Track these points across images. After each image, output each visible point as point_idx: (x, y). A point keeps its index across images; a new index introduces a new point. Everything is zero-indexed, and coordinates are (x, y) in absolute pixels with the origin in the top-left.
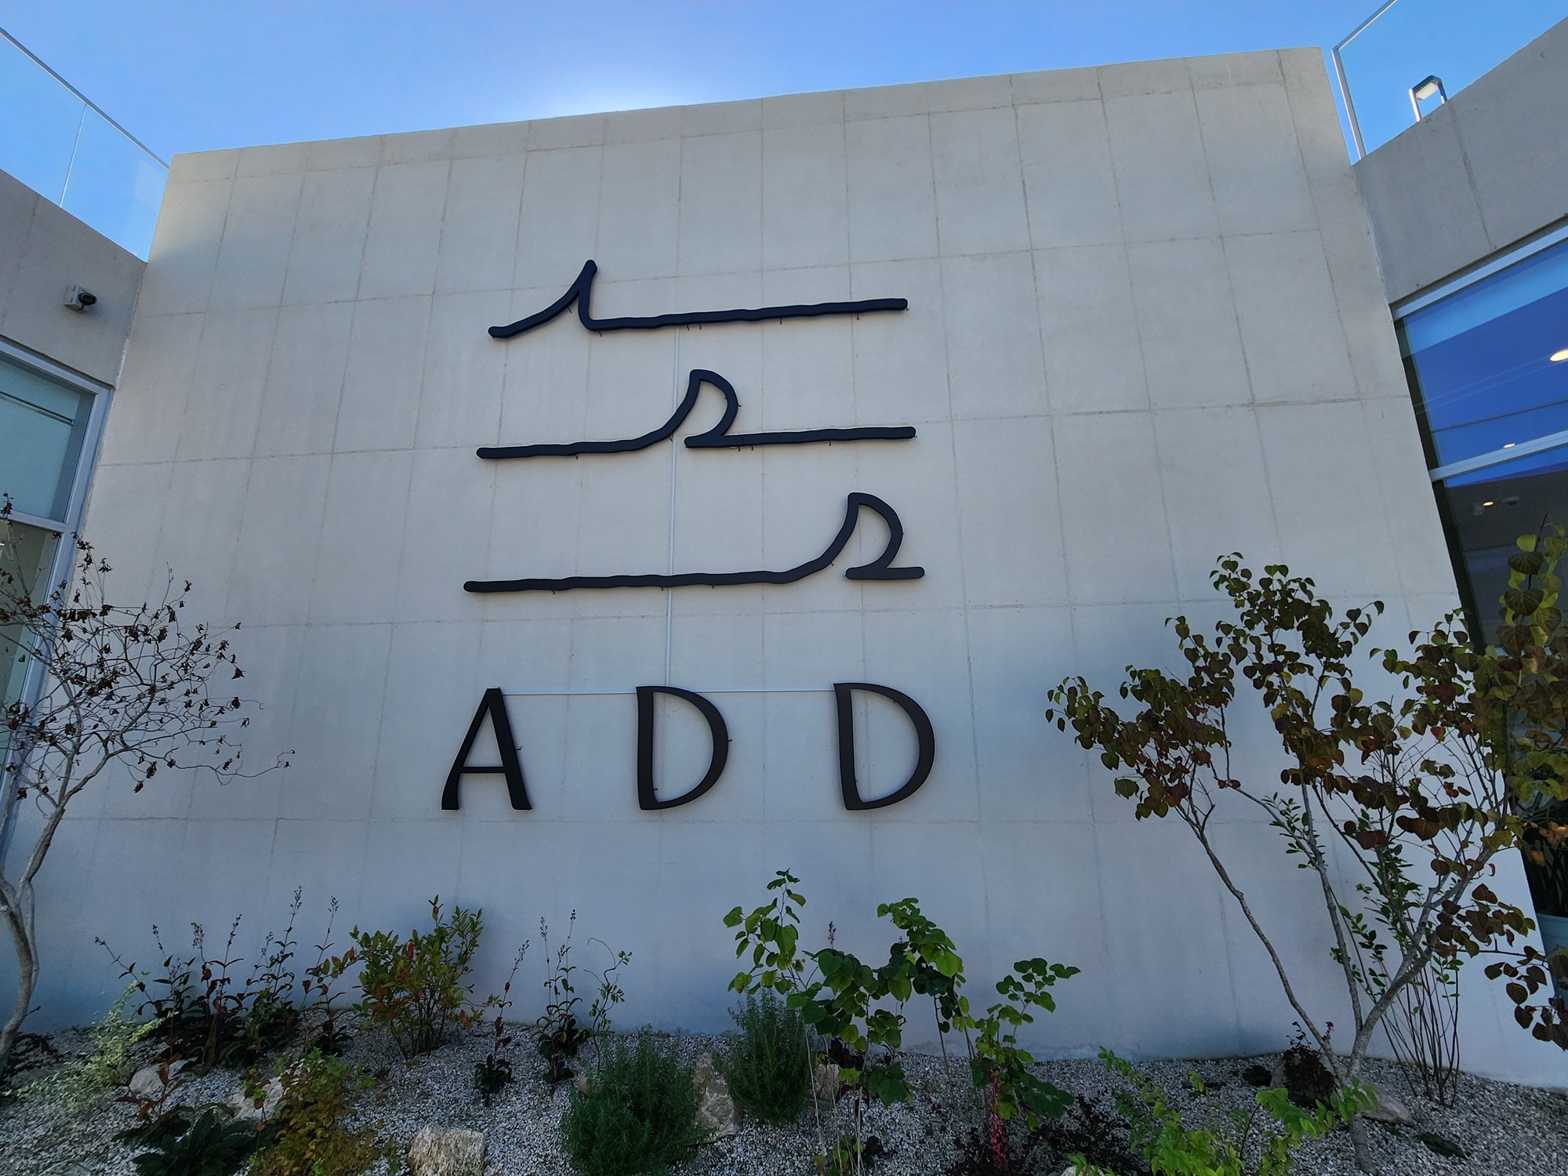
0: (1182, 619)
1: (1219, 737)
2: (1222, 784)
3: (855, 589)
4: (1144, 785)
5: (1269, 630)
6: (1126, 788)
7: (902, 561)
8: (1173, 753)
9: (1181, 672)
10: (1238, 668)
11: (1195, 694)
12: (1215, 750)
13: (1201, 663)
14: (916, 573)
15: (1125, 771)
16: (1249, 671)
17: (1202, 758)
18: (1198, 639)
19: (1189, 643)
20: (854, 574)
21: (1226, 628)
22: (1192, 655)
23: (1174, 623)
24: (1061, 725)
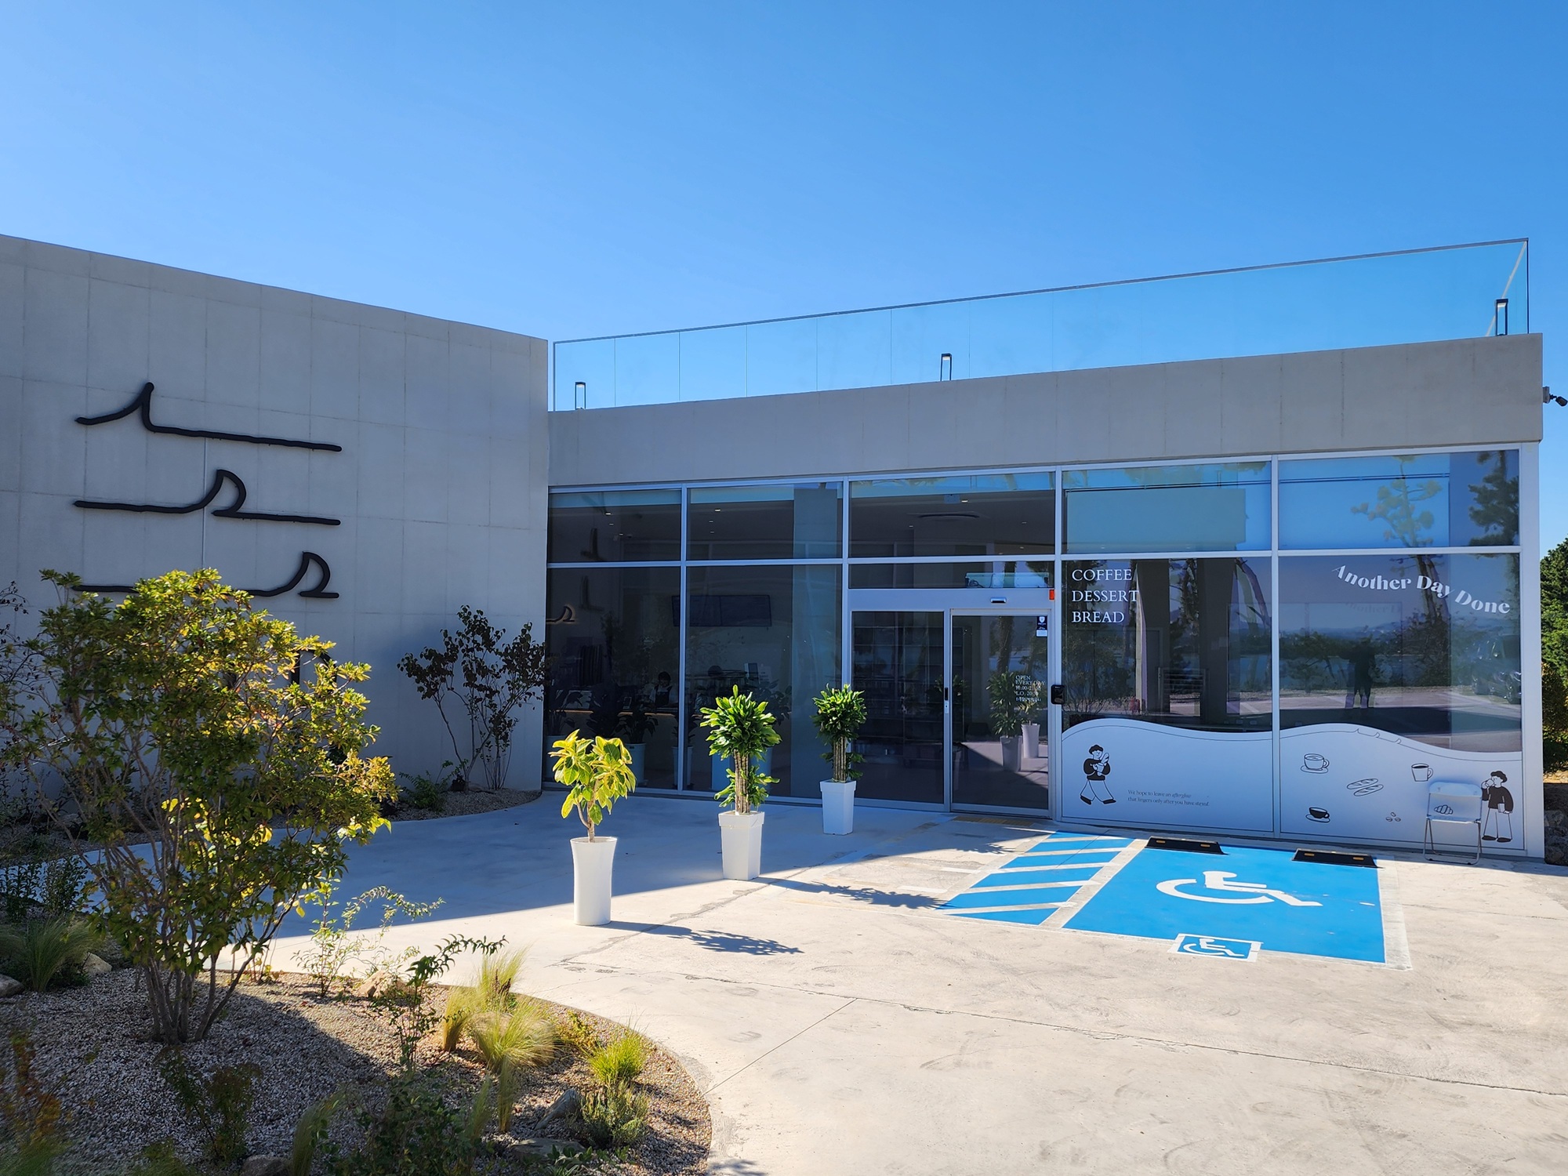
0: (446, 631)
1: (451, 673)
2: (449, 689)
3: (302, 601)
4: (426, 689)
5: (473, 635)
6: (421, 689)
7: (328, 589)
8: (436, 679)
9: (442, 650)
10: (460, 649)
11: (445, 658)
12: (448, 678)
13: (449, 647)
14: (336, 595)
15: (421, 684)
16: (463, 651)
17: (443, 680)
18: (450, 638)
19: (447, 640)
20: (303, 594)
21: (459, 634)
22: (447, 644)
23: (443, 631)
24: (402, 669)
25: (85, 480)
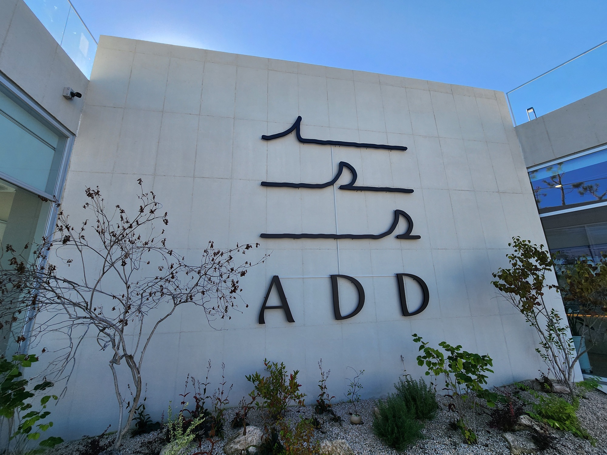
3: (398, 242)
7: (413, 234)
14: (418, 237)
20: (398, 237)
25: (267, 171)
